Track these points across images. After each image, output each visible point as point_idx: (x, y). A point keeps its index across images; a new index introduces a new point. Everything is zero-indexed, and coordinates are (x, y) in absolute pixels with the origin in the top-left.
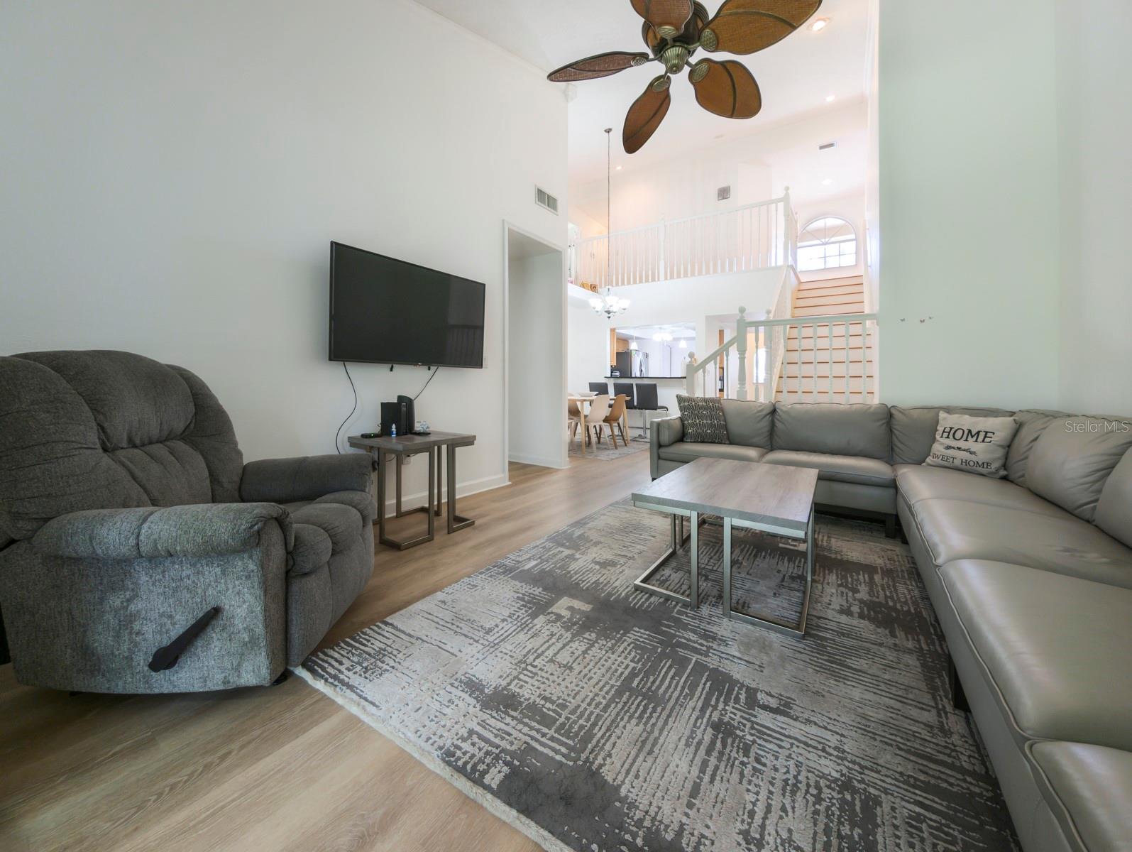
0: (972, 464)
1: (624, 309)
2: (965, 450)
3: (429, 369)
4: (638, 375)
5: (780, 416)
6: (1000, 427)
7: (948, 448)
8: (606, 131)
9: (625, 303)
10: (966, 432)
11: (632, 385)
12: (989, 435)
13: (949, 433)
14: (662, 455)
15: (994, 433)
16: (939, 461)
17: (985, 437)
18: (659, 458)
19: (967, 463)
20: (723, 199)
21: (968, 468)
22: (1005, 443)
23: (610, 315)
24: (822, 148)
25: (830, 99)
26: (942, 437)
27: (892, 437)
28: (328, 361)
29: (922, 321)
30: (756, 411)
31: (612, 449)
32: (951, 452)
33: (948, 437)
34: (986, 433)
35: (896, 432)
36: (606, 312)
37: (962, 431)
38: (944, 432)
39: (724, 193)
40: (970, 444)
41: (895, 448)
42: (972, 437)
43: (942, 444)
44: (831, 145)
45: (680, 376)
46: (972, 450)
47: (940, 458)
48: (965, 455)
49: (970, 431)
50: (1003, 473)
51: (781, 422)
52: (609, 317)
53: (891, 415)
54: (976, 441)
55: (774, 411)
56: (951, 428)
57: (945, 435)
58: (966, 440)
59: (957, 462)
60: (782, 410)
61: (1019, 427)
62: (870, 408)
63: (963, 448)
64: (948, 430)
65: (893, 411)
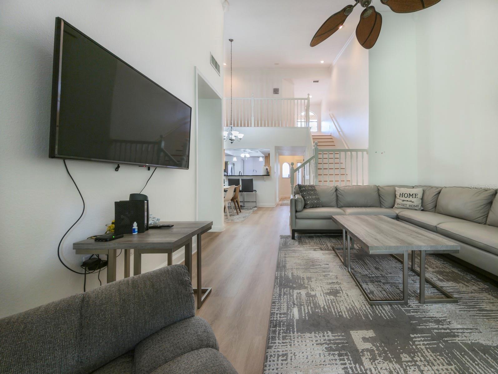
0: (413, 206)
1: (240, 139)
2: (409, 201)
3: (149, 169)
4: (230, 174)
5: (340, 192)
6: (419, 191)
7: (403, 201)
8: (229, 40)
9: (241, 136)
10: (409, 195)
11: (239, 179)
12: (416, 195)
13: (402, 195)
14: (298, 216)
15: (418, 194)
16: (401, 206)
17: (415, 196)
18: (296, 218)
19: (411, 206)
20: (276, 93)
21: (412, 208)
22: (421, 198)
23: (232, 141)
24: (314, 82)
25: (322, 62)
26: (400, 197)
27: (380, 198)
28: (49, 158)
29: (382, 153)
30: (330, 190)
31: (236, 215)
32: (405, 202)
33: (402, 197)
34: (415, 194)
35: (381, 196)
36: (230, 139)
37: (407, 195)
38: (400, 195)
39: (276, 91)
40: (411, 199)
41: (381, 202)
42: (411, 196)
43: (401, 200)
44: (318, 82)
45: (262, 175)
46: (412, 201)
47: (401, 205)
48: (410, 203)
49: (410, 194)
50: (422, 208)
51: (341, 195)
52: (232, 143)
53: (378, 190)
54: (413, 198)
55: (336, 190)
56: (403, 193)
57: (401, 196)
58: (409, 197)
59: (408, 206)
60: (341, 190)
61: (424, 192)
62: (371, 187)
63: (409, 200)
64: (401, 194)
65: (379, 188)
